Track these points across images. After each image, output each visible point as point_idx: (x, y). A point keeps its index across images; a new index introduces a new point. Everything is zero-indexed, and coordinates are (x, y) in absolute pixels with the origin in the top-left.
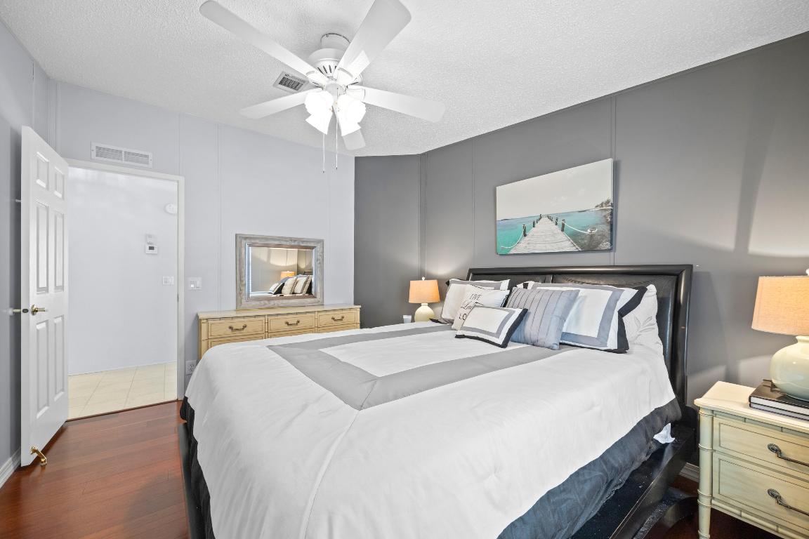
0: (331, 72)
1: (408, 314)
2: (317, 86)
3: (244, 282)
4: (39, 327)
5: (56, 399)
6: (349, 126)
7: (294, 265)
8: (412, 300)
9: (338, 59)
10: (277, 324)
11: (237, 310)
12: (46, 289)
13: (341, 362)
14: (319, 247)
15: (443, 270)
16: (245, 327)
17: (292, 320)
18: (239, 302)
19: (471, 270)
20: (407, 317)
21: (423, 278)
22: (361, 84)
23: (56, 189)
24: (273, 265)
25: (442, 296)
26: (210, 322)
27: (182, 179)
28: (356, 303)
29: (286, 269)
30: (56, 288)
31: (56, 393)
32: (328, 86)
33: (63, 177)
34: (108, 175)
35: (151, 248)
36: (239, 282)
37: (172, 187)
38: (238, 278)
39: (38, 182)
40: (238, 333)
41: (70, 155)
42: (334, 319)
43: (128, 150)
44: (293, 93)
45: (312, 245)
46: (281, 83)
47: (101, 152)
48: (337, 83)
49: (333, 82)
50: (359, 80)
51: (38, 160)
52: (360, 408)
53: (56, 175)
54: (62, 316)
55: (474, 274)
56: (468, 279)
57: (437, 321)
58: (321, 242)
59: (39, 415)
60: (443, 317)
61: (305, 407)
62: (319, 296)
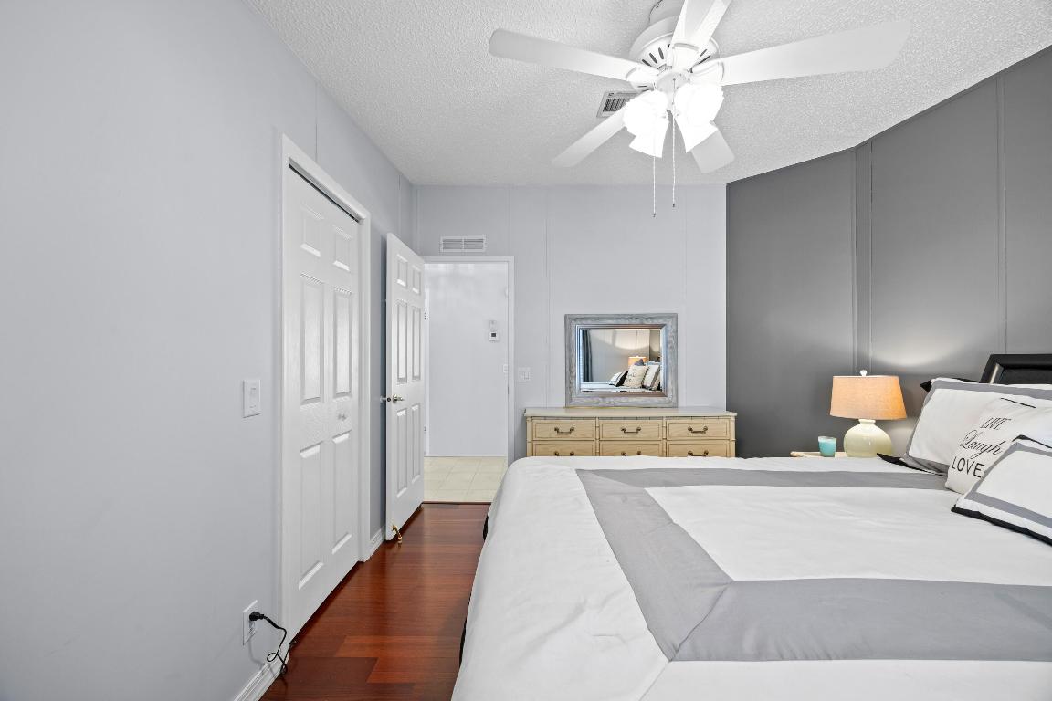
0: (663, 58)
1: (829, 435)
2: (645, 89)
3: (574, 374)
4: (400, 414)
5: (413, 481)
6: (697, 130)
7: (646, 348)
8: (837, 410)
9: (671, 31)
10: (612, 430)
11: (566, 407)
12: (405, 380)
13: (671, 521)
14: (670, 323)
15: (914, 357)
16: (572, 430)
17: (631, 426)
18: (569, 398)
19: (994, 359)
20: (827, 442)
21: (864, 373)
22: (717, 56)
23: (414, 286)
24: (618, 348)
25: (913, 409)
26: (535, 421)
27: (511, 258)
28: (729, 408)
29: (635, 353)
30: (414, 377)
31: (413, 477)
32: (660, 81)
33: (420, 273)
34: (461, 265)
35: (494, 335)
36: (568, 372)
37: (503, 268)
38: (568, 369)
39: (399, 281)
40: (564, 437)
41: (424, 252)
42: (691, 429)
43: (466, 238)
44: (607, 117)
45: (661, 322)
46: (606, 109)
47: (448, 244)
48: (675, 70)
49: (667, 72)
50: (711, 50)
51: (399, 261)
52: (674, 654)
53: (414, 271)
54: (419, 404)
55: (1005, 367)
56: (986, 379)
57: (896, 461)
58: (674, 317)
59: (399, 496)
60: (911, 453)
61: (579, 610)
62: (670, 394)
